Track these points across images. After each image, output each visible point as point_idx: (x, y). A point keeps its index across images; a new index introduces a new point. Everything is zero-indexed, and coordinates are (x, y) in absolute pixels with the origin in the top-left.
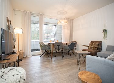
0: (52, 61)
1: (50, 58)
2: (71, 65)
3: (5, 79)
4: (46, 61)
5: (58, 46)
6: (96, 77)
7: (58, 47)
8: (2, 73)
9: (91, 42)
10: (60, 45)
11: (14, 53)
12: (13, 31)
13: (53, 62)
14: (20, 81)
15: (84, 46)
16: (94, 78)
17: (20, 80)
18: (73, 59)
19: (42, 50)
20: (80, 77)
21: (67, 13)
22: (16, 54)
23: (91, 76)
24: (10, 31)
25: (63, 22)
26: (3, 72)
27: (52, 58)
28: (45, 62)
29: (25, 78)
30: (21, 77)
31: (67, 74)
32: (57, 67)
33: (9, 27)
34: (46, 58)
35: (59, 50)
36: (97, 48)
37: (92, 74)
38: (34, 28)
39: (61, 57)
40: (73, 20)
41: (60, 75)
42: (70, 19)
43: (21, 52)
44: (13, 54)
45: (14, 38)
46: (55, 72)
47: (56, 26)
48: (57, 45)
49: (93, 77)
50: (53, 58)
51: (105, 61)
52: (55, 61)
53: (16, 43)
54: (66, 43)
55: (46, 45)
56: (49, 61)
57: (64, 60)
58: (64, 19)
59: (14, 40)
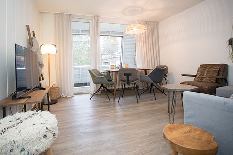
0: (114, 105)
1: (112, 100)
2: (154, 114)
3: (19, 130)
4: (103, 104)
5: (128, 75)
6: (205, 137)
7: (128, 78)
8: (15, 119)
9: (201, 66)
10: (130, 74)
11: (40, 88)
12: (39, 50)
13: (118, 108)
14: (45, 136)
15: (184, 75)
16: (199, 139)
17: (45, 134)
18: (160, 103)
19: (95, 83)
20: (167, 136)
21: (143, 10)
22: (44, 89)
23: (192, 134)
24: (34, 49)
25: (135, 29)
26: (18, 119)
27: (114, 99)
28: (101, 106)
29: (57, 132)
30: (47, 129)
31: (144, 131)
32: (125, 116)
33: (30, 43)
34: (103, 100)
35: (128, 84)
36: (214, 79)
37: (195, 130)
38: (80, 44)
39: (134, 98)
40: (158, 23)
41: (129, 131)
42: (152, 22)
43: (55, 88)
44: (38, 89)
45: (41, 62)
46: (119, 125)
47: (123, 37)
48: (125, 74)
49: (197, 137)
50: (117, 100)
51: (225, 103)
52: (120, 105)
53: (44, 71)
54: (145, 70)
55: (102, 75)
56: (109, 105)
57: (141, 103)
58: (139, 22)
59: (41, 65)
